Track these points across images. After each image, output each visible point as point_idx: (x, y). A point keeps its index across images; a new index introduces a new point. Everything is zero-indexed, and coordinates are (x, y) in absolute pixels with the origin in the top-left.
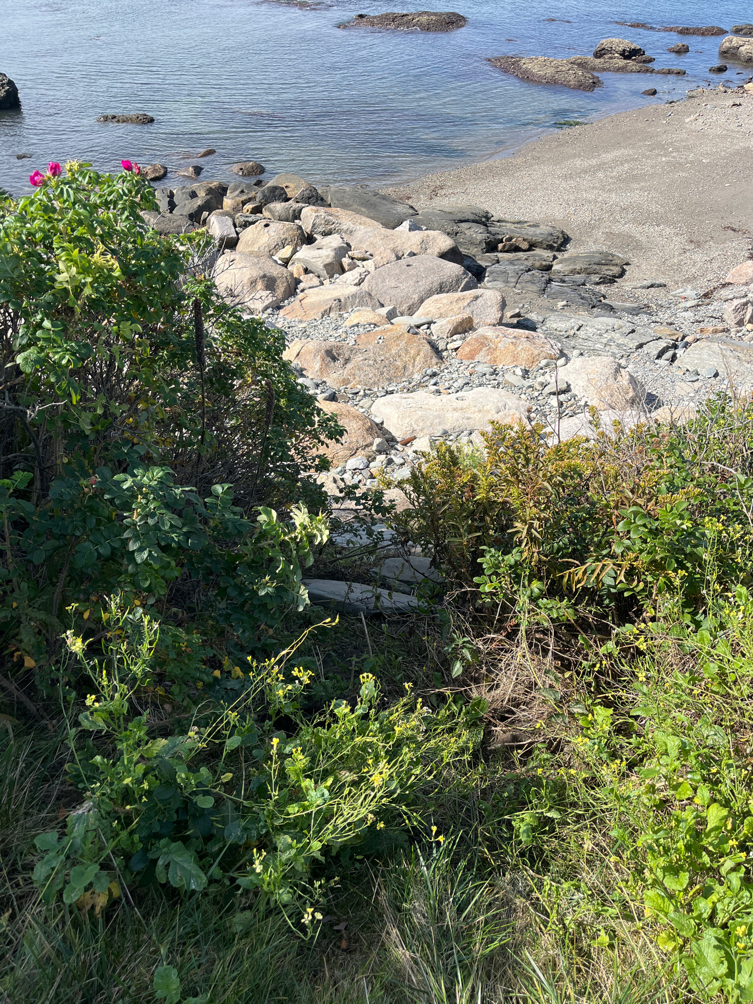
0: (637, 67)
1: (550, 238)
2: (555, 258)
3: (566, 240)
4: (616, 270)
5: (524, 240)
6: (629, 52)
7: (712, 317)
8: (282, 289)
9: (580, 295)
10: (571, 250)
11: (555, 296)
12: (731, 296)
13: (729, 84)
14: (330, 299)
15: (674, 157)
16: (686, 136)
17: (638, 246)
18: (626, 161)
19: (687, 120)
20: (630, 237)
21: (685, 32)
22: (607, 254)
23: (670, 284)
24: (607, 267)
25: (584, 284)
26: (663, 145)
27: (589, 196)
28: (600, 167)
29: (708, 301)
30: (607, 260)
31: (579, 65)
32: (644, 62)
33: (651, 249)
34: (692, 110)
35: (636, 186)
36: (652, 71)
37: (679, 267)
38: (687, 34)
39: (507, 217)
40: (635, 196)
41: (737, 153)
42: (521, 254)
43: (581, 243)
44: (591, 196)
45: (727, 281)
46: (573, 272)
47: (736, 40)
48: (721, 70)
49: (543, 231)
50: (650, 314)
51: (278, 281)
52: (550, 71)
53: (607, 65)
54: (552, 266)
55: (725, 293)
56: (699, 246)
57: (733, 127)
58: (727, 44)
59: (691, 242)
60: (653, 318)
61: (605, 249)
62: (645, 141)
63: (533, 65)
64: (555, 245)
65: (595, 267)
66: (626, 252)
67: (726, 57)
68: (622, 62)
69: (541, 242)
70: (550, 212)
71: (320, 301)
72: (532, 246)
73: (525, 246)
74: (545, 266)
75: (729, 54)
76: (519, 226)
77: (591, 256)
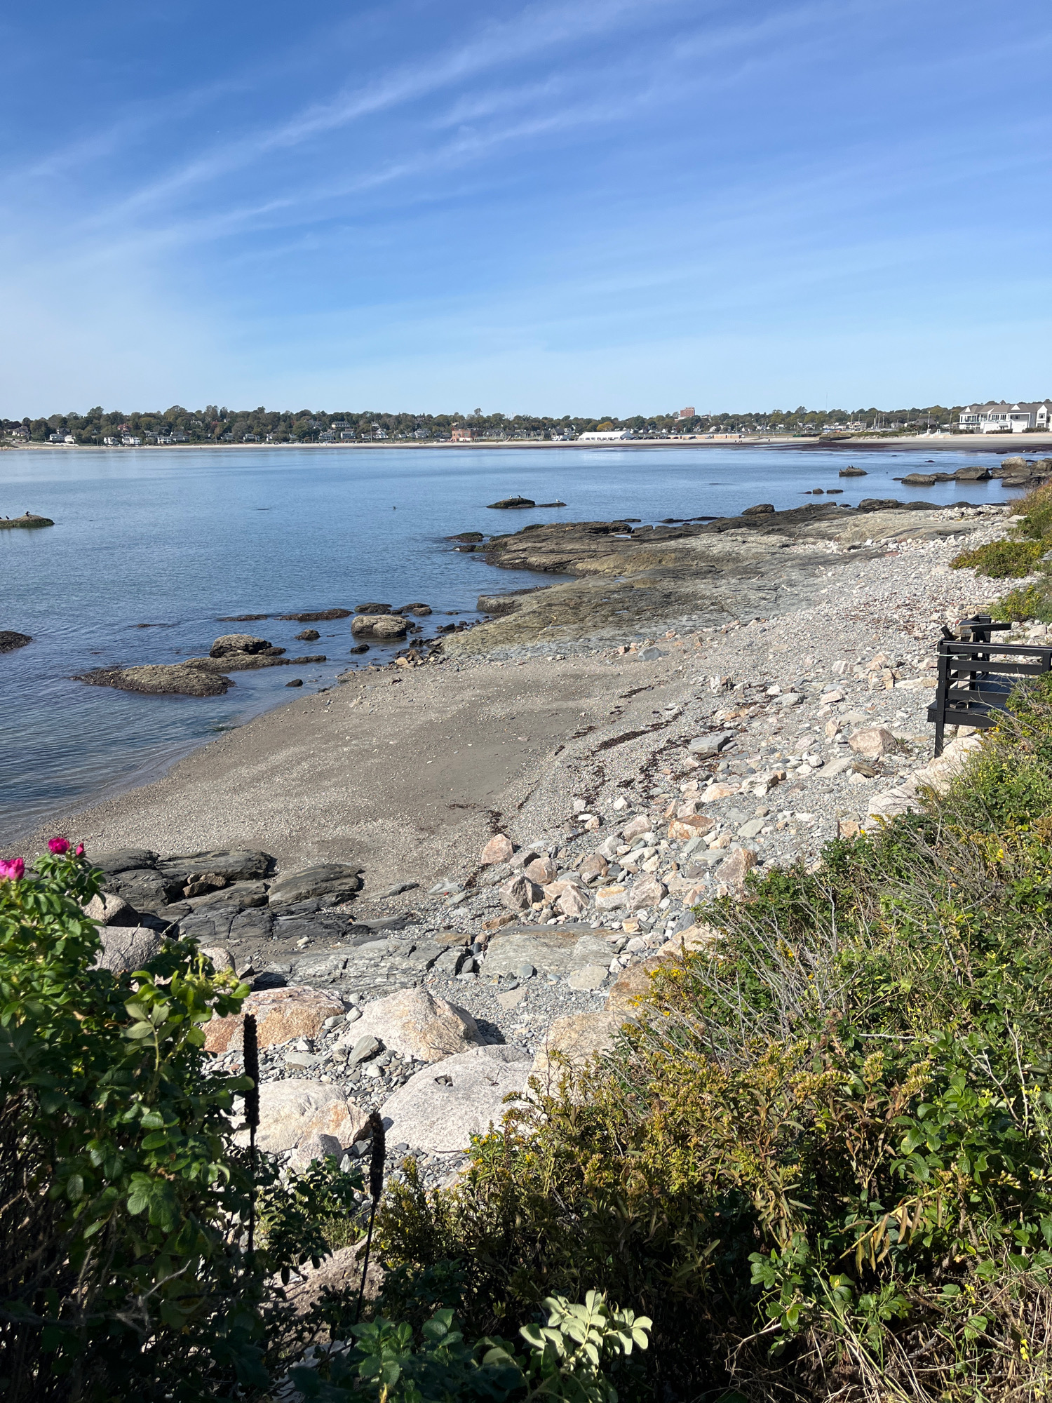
0: (269, 660)
1: (250, 864)
2: (267, 887)
3: (271, 862)
4: (351, 882)
5: (217, 874)
6: (253, 646)
7: (489, 907)
9: (322, 923)
10: (282, 874)
11: (287, 934)
12: (497, 878)
13: (377, 662)
15: (356, 745)
16: (357, 721)
17: (363, 849)
18: (302, 759)
19: (352, 705)
20: (349, 840)
21: (305, 618)
22: (331, 867)
23: (422, 882)
24: (339, 882)
25: (319, 910)
26: (337, 735)
27: (275, 806)
28: (274, 771)
29: (474, 890)
30: (336, 873)
31: (198, 667)
32: (274, 654)
33: (379, 849)
34: (350, 694)
35: (326, 783)
36: (288, 662)
37: (422, 861)
38: (309, 620)
39: (178, 852)
40: (331, 795)
41: (422, 728)
42: (219, 894)
43: (290, 861)
44: (277, 804)
45: (483, 862)
46: (299, 898)
47: (367, 619)
48: (363, 650)
49: (235, 859)
50: (418, 923)
52: (164, 679)
53: (232, 663)
54: (268, 897)
55: (488, 876)
56: (433, 832)
57: (405, 703)
58: (359, 624)
59: (422, 829)
60: (425, 926)
61: (324, 861)
62: (314, 734)
63: (141, 675)
64: (261, 871)
65: (324, 885)
66: (352, 859)
67: (362, 637)
68: (249, 658)
69: (241, 872)
70: (233, 835)
72: (230, 880)
73: (220, 881)
74: (259, 899)
75: (364, 633)
76: (201, 859)
77: (311, 873)
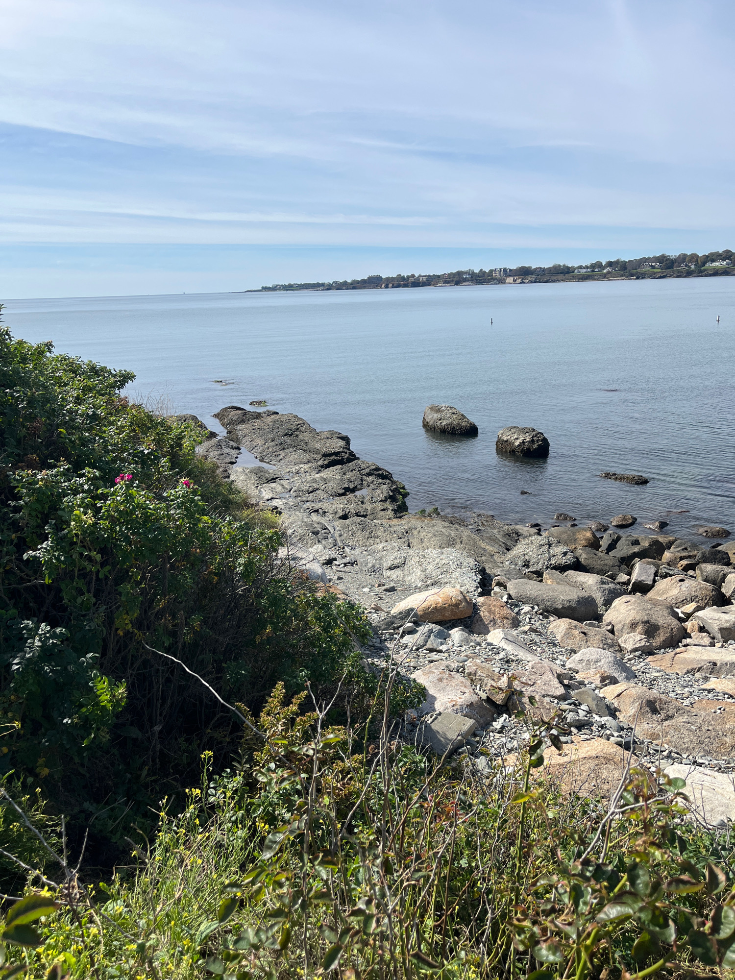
8: (662, 638)
14: (705, 660)
51: (661, 630)
71: (694, 659)
